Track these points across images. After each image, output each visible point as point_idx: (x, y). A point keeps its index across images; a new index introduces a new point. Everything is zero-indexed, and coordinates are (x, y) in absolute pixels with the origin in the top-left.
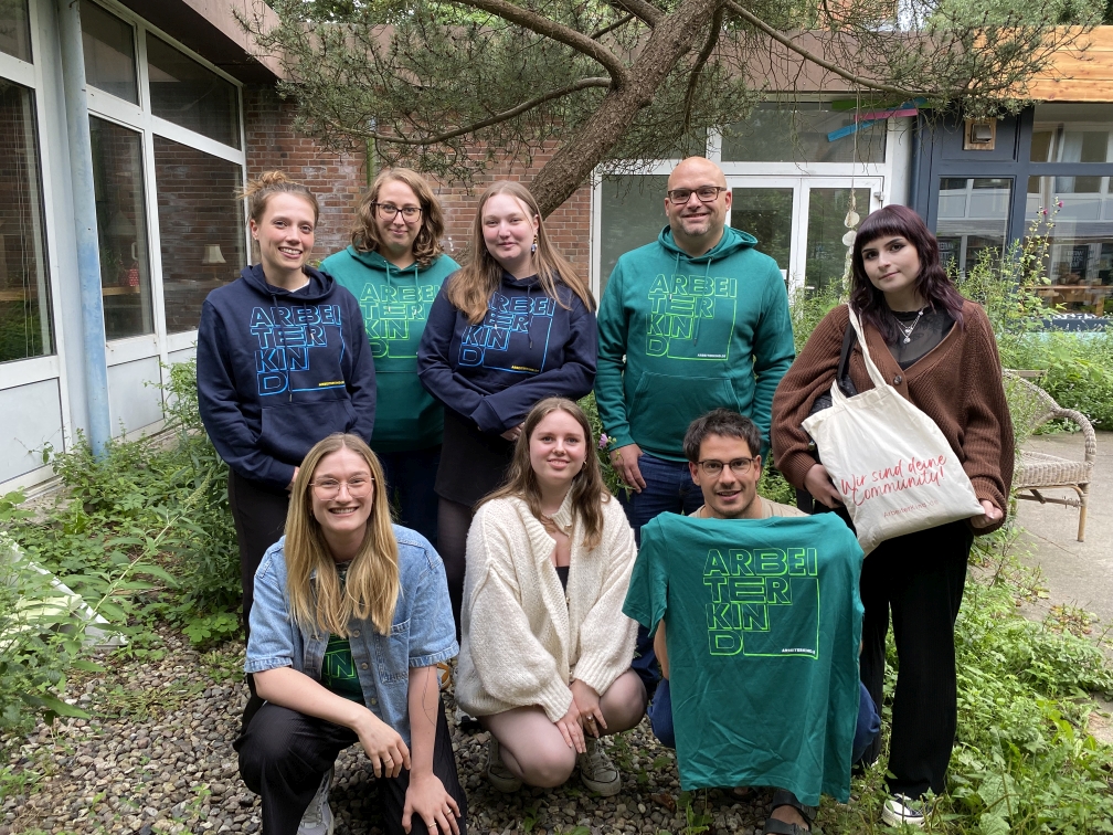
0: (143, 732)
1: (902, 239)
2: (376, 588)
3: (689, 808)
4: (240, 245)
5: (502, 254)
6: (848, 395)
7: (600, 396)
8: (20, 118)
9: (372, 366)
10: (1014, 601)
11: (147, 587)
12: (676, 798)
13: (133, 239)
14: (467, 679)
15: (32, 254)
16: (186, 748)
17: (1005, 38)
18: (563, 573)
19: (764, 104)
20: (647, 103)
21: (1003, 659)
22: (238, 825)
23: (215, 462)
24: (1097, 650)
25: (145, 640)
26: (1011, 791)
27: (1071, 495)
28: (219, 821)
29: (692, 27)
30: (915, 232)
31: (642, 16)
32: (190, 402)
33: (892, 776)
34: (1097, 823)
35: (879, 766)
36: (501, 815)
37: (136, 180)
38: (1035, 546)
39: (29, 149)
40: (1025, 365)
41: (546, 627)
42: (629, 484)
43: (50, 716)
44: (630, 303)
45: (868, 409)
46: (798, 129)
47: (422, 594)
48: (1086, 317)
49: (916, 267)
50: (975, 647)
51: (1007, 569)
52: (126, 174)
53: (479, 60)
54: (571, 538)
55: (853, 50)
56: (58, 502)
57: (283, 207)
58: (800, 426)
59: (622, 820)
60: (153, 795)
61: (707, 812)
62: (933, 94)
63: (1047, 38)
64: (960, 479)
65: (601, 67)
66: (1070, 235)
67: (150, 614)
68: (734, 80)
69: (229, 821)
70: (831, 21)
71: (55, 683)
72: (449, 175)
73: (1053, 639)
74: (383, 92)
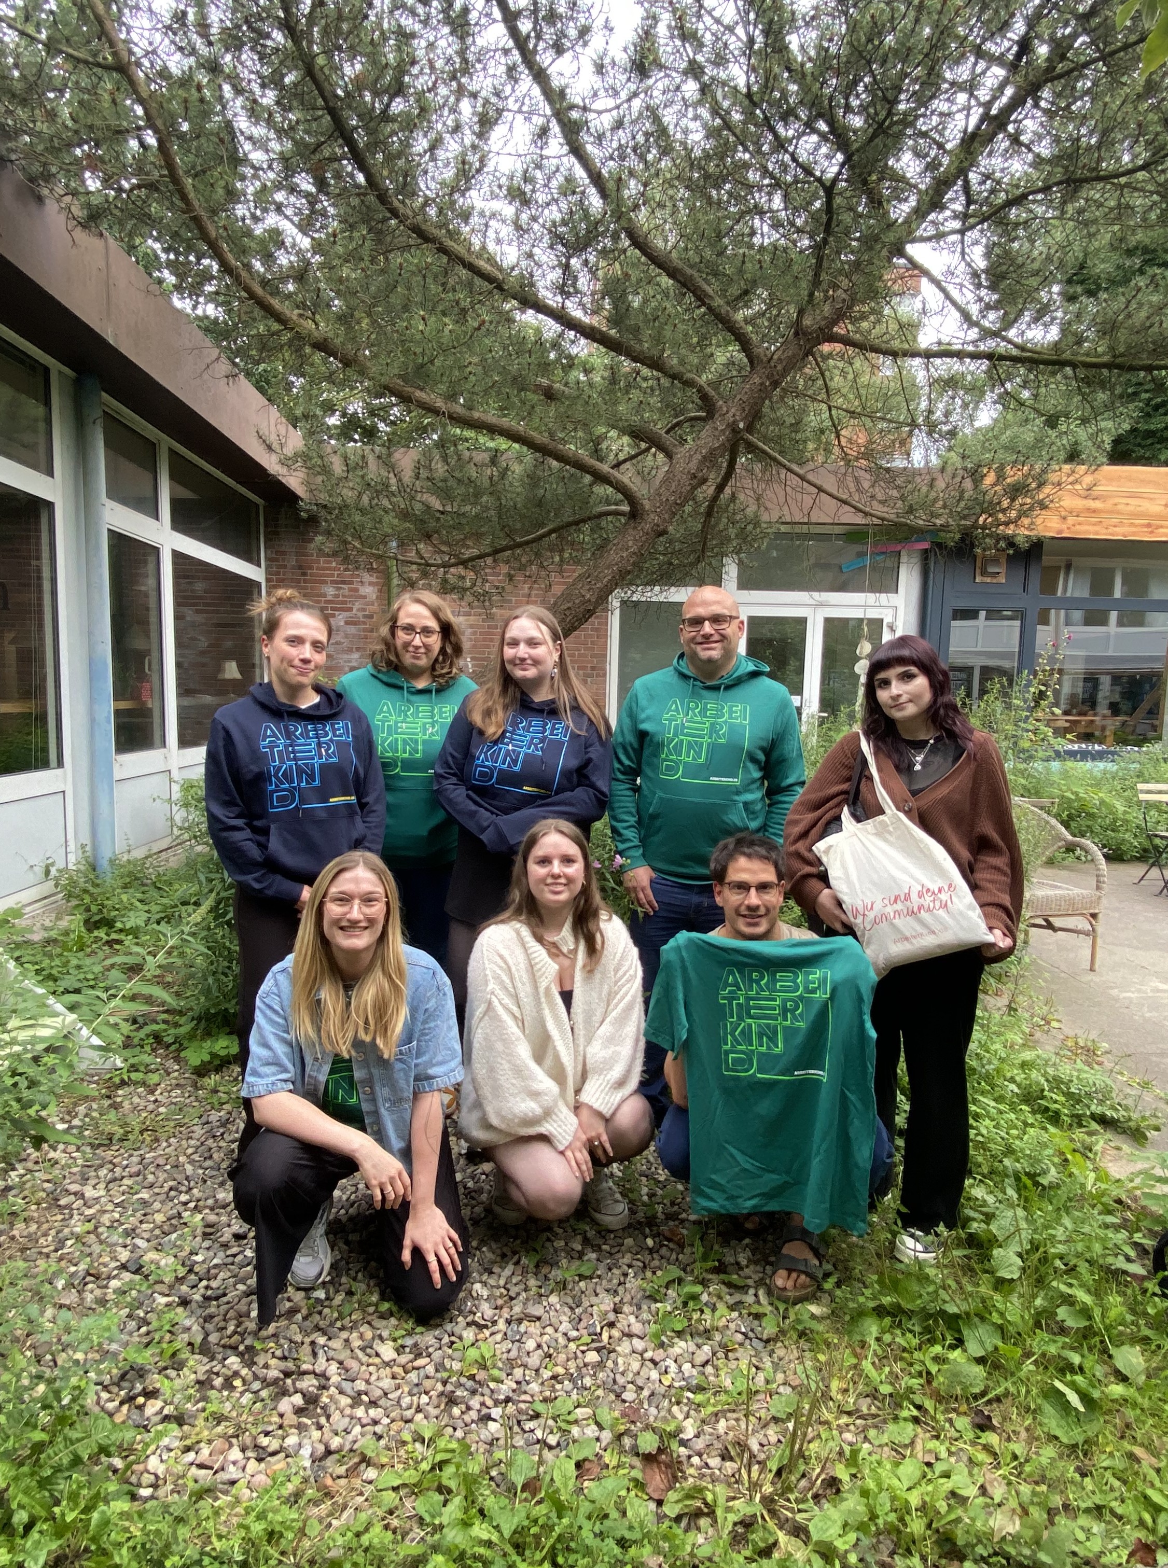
0: (135, 1159)
1: (914, 669)
2: (382, 1010)
3: (698, 1242)
4: (257, 662)
5: (519, 673)
6: (858, 820)
7: (614, 818)
8: (38, 530)
9: (381, 781)
10: (1027, 1031)
11: (145, 1008)
12: (685, 1232)
13: (147, 653)
14: (470, 1110)
15: (43, 666)
16: (180, 1177)
17: (1013, 476)
18: (567, 997)
19: (779, 535)
20: (664, 533)
21: (1016, 1090)
22: (230, 1259)
23: (223, 880)
24: (1109, 1082)
25: (141, 1063)
26: (1023, 1225)
27: (1082, 924)
28: (211, 1253)
29: (710, 459)
30: (926, 661)
31: (661, 448)
32: (198, 818)
33: (904, 1210)
34: (1110, 1260)
35: (891, 1199)
36: (505, 1250)
37: (153, 594)
38: (1047, 975)
39: (45, 561)
40: (1038, 794)
41: (550, 1054)
42: (641, 906)
43: (38, 1142)
44: (645, 726)
45: (878, 834)
46: (812, 560)
47: (430, 1015)
48: (1097, 747)
49: (927, 697)
50: (988, 1078)
51: (1020, 999)
52: (143, 588)
53: (500, 487)
54: (574, 961)
55: (866, 485)
56: (58, 918)
57: (298, 625)
58: (811, 850)
59: (629, 1255)
60: (144, 1226)
61: (716, 1247)
62: (945, 528)
63: (1053, 477)
64: (970, 907)
65: (620, 496)
66: (1080, 667)
67: (148, 1036)
68: (750, 511)
69: (221, 1254)
70: (845, 457)
71: (44, 1107)
72: (469, 597)
73: (1066, 1070)
74: (405, 515)
